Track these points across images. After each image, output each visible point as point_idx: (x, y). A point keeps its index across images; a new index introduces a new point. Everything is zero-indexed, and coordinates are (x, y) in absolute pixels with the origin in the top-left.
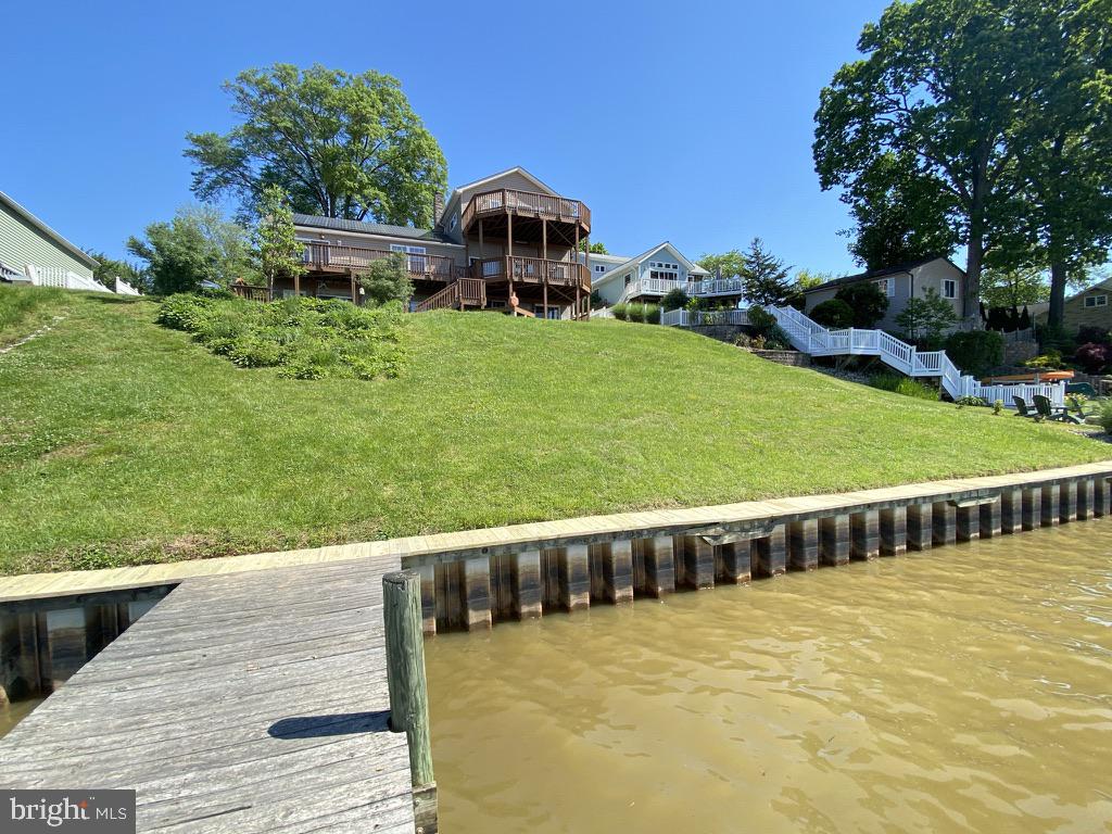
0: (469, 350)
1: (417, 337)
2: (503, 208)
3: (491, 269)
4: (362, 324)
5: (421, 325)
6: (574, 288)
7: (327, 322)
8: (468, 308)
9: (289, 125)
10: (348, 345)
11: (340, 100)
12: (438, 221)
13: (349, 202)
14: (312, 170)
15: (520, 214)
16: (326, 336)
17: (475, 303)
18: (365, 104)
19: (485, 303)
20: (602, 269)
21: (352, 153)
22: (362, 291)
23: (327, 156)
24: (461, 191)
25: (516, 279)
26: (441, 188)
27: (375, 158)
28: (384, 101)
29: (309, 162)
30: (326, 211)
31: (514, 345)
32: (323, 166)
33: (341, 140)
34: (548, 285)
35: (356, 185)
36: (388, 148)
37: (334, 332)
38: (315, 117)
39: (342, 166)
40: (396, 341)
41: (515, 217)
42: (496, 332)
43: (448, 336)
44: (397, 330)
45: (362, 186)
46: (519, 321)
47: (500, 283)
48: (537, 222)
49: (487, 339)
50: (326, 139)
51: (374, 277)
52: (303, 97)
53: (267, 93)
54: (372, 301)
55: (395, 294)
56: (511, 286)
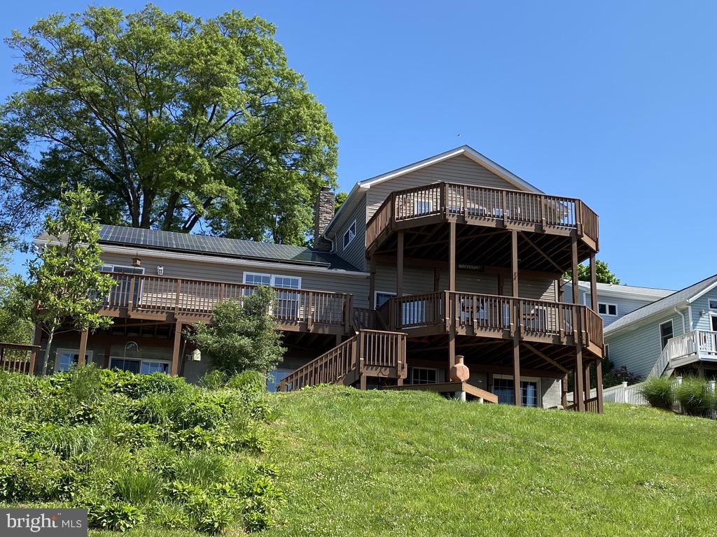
0: (391, 471)
1: (295, 445)
2: (443, 212)
3: (413, 313)
4: (201, 420)
5: (299, 419)
6: (572, 349)
7: (141, 415)
8: (374, 383)
9: (99, 90)
10: (177, 461)
11: (181, 53)
12: (322, 231)
13: (174, 203)
14: (123, 154)
15: (471, 221)
16: (140, 442)
17: (385, 373)
18: (218, 58)
19: (403, 375)
20: (612, 310)
21: (189, 128)
22: (197, 356)
23: (148, 134)
24: (367, 186)
25: (462, 332)
26: (324, 178)
27: (224, 136)
28: (246, 53)
29: (120, 142)
30: (134, 215)
31: (472, 462)
32: (138, 149)
33: (173, 112)
34: (521, 343)
35: (192, 177)
36: (247, 121)
37: (152, 433)
38: (139, 79)
39: (171, 148)
40: (257, 451)
41: (463, 228)
42: (436, 433)
43: (350, 443)
44: (260, 431)
45: (201, 179)
46: (472, 411)
47: (430, 337)
48: (499, 236)
49: (421, 448)
50: (149, 111)
51: (220, 330)
52: (122, 50)
53: (72, 48)
54: (217, 374)
55: (251, 359)
56: (452, 344)
